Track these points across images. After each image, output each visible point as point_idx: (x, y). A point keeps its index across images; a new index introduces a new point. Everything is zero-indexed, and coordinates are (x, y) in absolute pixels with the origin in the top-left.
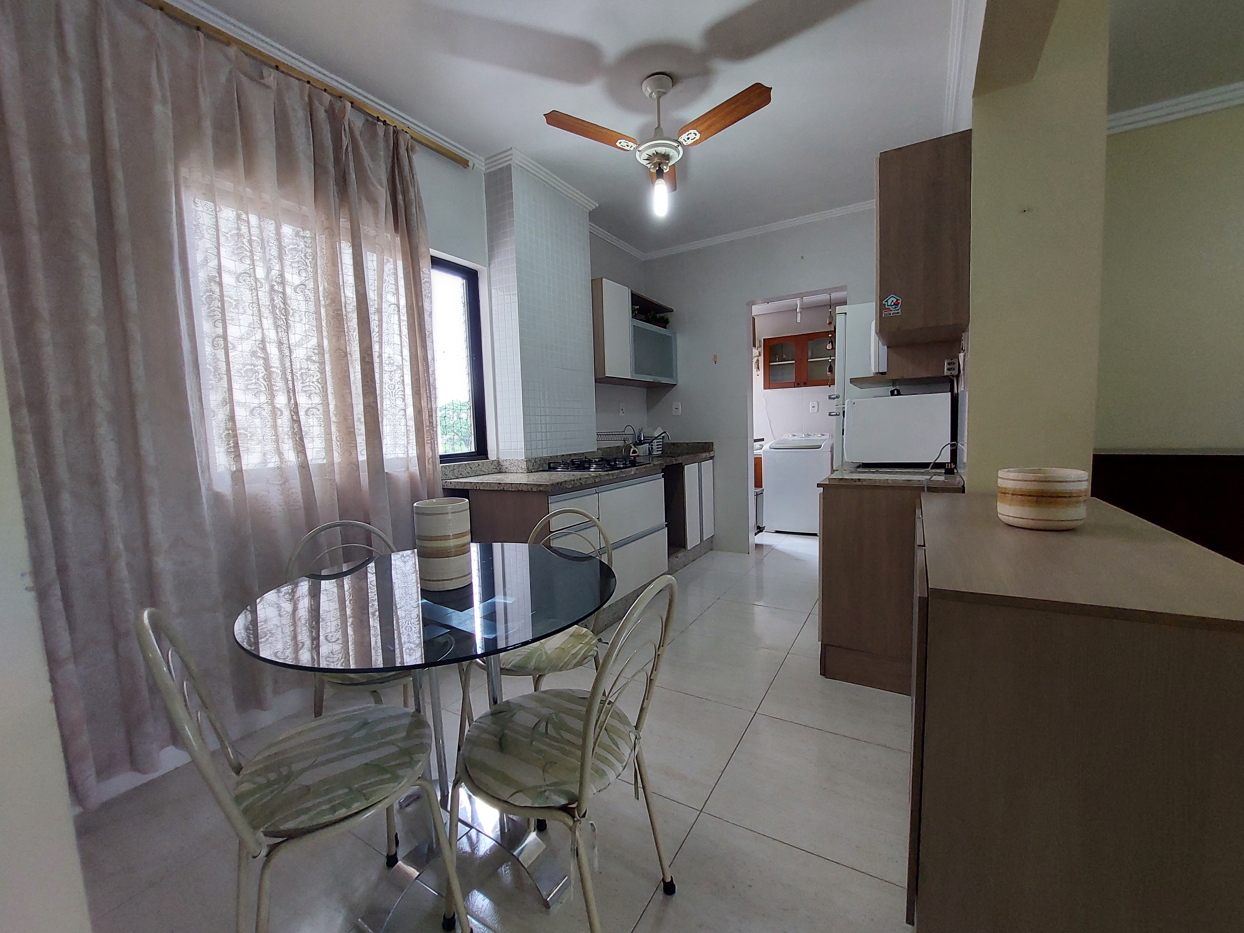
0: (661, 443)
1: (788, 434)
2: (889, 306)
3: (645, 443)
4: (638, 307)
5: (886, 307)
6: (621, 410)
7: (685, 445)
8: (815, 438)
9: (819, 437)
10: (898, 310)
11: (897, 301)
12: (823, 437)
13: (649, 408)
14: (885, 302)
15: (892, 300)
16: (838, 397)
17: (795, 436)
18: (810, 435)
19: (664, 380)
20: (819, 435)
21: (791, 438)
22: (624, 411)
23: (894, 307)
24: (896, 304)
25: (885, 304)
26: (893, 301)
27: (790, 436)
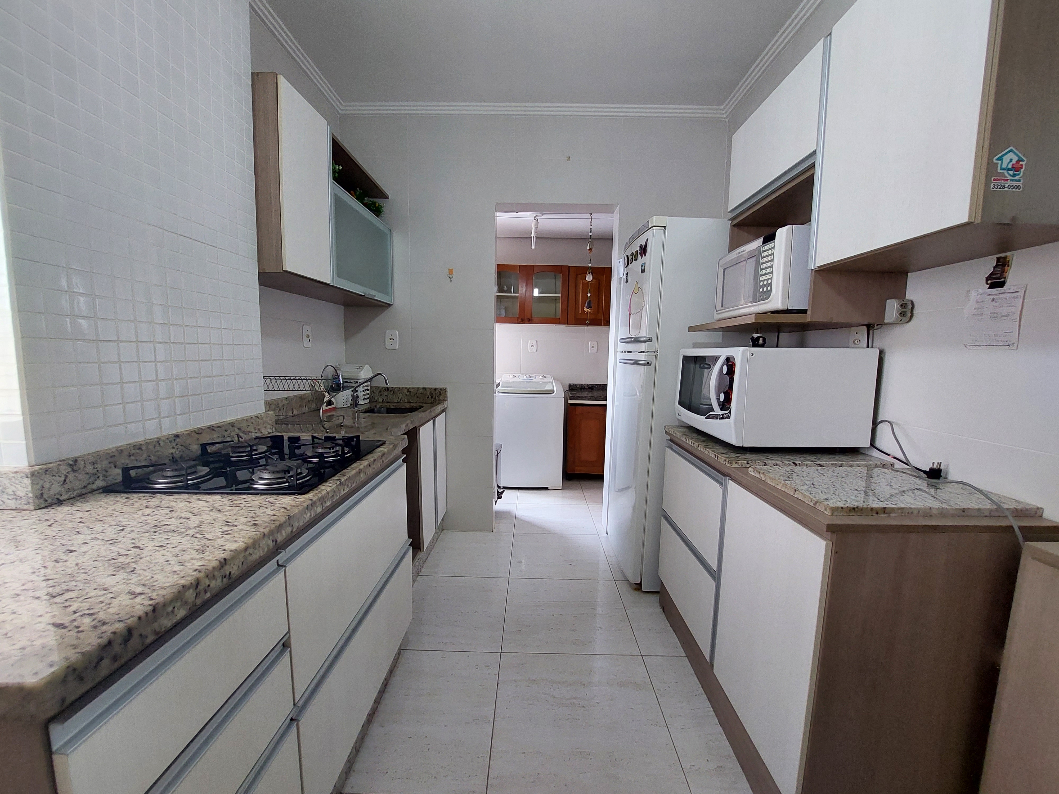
0: (369, 388)
1: (509, 375)
2: (1004, 169)
3: (345, 388)
4: (341, 168)
5: (999, 171)
6: (305, 338)
7: (406, 391)
8: (537, 380)
9: (541, 379)
10: (1019, 181)
11: (1018, 162)
12: (545, 380)
13: (348, 336)
14: (998, 159)
15: (1009, 158)
16: (650, 340)
17: (515, 377)
18: (531, 377)
19: (379, 297)
20: (540, 377)
21: (511, 379)
22: (310, 338)
23: (1011, 172)
24: (1016, 168)
25: (998, 163)
26: (1011, 160)
27: (511, 376)
